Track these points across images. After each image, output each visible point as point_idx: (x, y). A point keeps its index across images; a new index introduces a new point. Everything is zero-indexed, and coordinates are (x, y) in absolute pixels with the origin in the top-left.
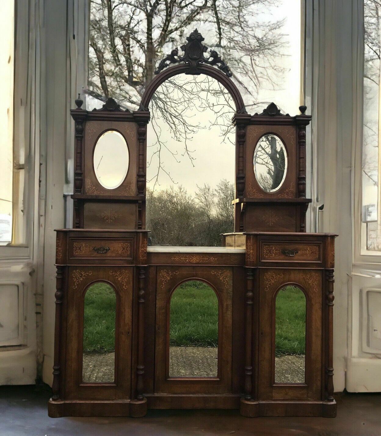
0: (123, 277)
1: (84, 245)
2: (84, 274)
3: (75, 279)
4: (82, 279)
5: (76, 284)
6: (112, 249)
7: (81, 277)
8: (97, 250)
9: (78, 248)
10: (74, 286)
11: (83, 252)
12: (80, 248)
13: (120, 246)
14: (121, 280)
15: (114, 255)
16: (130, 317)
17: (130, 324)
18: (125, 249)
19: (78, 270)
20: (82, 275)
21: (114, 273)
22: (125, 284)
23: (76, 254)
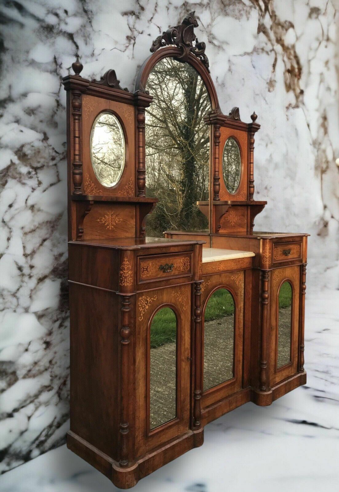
0: (183, 297)
1: (150, 264)
2: (149, 300)
3: (141, 308)
4: (147, 307)
5: (142, 315)
6: (175, 265)
7: (146, 304)
8: (163, 269)
9: (145, 270)
10: (140, 318)
11: (150, 273)
12: (147, 269)
13: (182, 261)
14: (182, 300)
15: (177, 273)
16: (189, 341)
17: (189, 347)
18: (186, 264)
19: (143, 297)
20: (147, 301)
21: (175, 294)
22: (185, 305)
23: (144, 276)
